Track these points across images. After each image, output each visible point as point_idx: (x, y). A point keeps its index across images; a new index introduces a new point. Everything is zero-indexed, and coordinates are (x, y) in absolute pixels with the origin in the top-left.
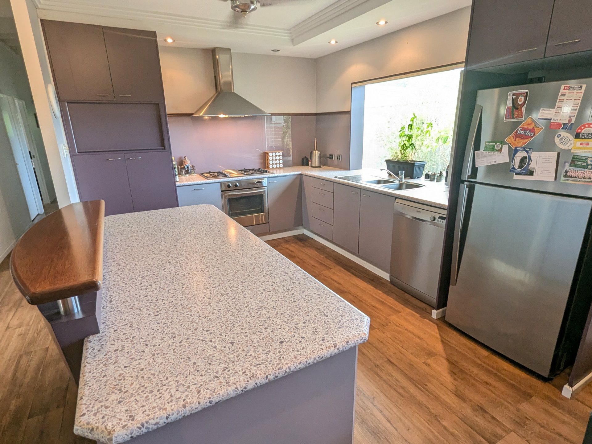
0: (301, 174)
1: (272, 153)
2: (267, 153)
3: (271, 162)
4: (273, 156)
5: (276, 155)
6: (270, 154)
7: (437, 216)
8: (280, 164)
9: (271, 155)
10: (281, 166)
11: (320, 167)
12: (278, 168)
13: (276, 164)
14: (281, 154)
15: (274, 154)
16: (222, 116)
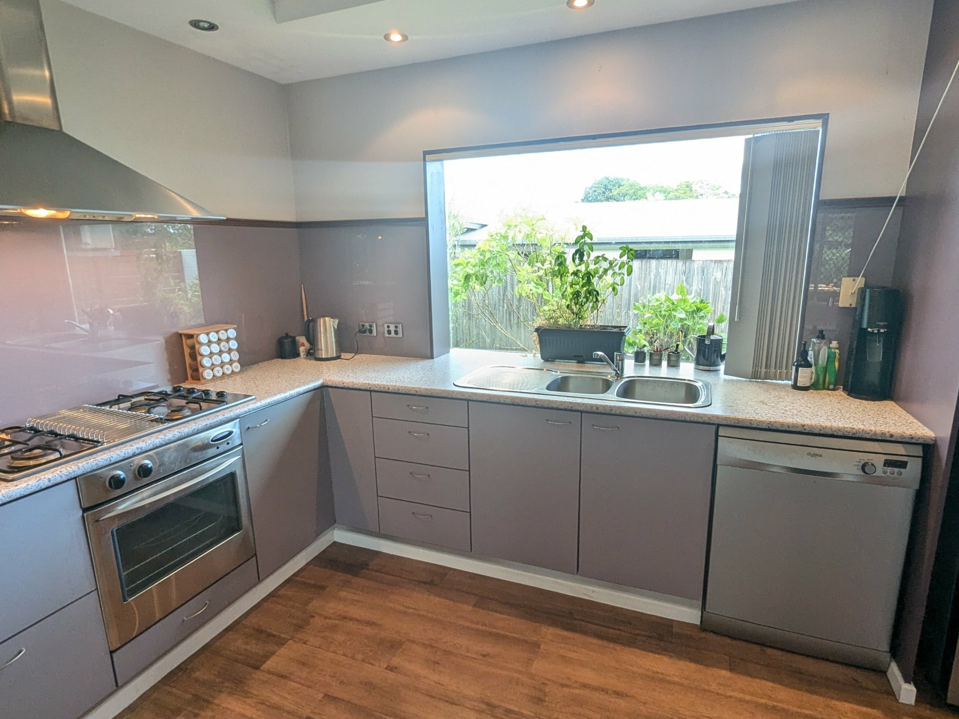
0: (323, 387)
1: (208, 334)
2: (190, 336)
3: (206, 362)
4: (210, 342)
5: (219, 339)
6: (203, 338)
7: (879, 461)
8: (231, 362)
9: (206, 341)
10: (236, 367)
11: (338, 357)
12: (229, 376)
13: (222, 364)
14: (232, 333)
15: (213, 337)
16: (41, 213)
